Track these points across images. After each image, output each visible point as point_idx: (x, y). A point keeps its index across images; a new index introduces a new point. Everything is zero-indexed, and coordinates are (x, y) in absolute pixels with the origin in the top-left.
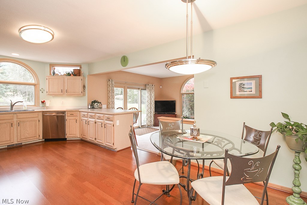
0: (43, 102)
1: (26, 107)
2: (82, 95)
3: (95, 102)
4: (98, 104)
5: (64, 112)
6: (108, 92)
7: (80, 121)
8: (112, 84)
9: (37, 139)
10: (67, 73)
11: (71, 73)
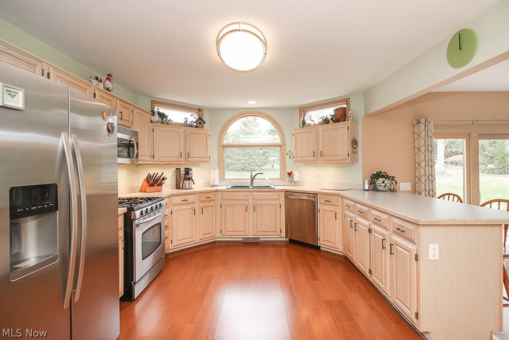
0: (290, 174)
1: (268, 181)
2: (350, 161)
3: (378, 175)
4: (386, 181)
5: (315, 195)
6: (416, 150)
7: (342, 218)
8: (427, 131)
9: (277, 235)
10: (324, 119)
11: (329, 117)
